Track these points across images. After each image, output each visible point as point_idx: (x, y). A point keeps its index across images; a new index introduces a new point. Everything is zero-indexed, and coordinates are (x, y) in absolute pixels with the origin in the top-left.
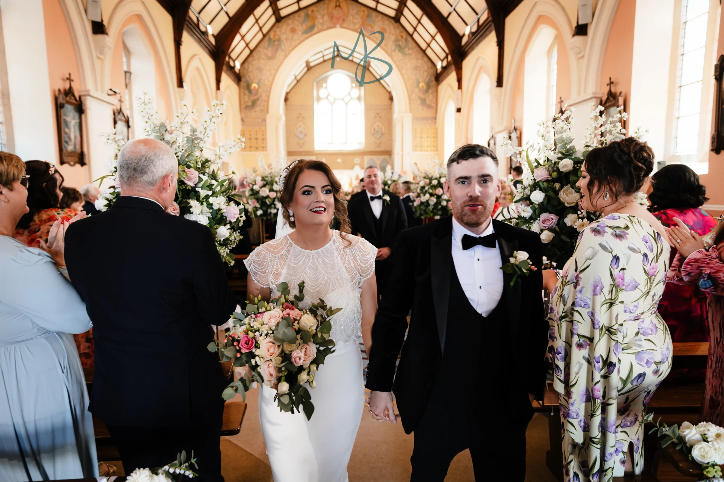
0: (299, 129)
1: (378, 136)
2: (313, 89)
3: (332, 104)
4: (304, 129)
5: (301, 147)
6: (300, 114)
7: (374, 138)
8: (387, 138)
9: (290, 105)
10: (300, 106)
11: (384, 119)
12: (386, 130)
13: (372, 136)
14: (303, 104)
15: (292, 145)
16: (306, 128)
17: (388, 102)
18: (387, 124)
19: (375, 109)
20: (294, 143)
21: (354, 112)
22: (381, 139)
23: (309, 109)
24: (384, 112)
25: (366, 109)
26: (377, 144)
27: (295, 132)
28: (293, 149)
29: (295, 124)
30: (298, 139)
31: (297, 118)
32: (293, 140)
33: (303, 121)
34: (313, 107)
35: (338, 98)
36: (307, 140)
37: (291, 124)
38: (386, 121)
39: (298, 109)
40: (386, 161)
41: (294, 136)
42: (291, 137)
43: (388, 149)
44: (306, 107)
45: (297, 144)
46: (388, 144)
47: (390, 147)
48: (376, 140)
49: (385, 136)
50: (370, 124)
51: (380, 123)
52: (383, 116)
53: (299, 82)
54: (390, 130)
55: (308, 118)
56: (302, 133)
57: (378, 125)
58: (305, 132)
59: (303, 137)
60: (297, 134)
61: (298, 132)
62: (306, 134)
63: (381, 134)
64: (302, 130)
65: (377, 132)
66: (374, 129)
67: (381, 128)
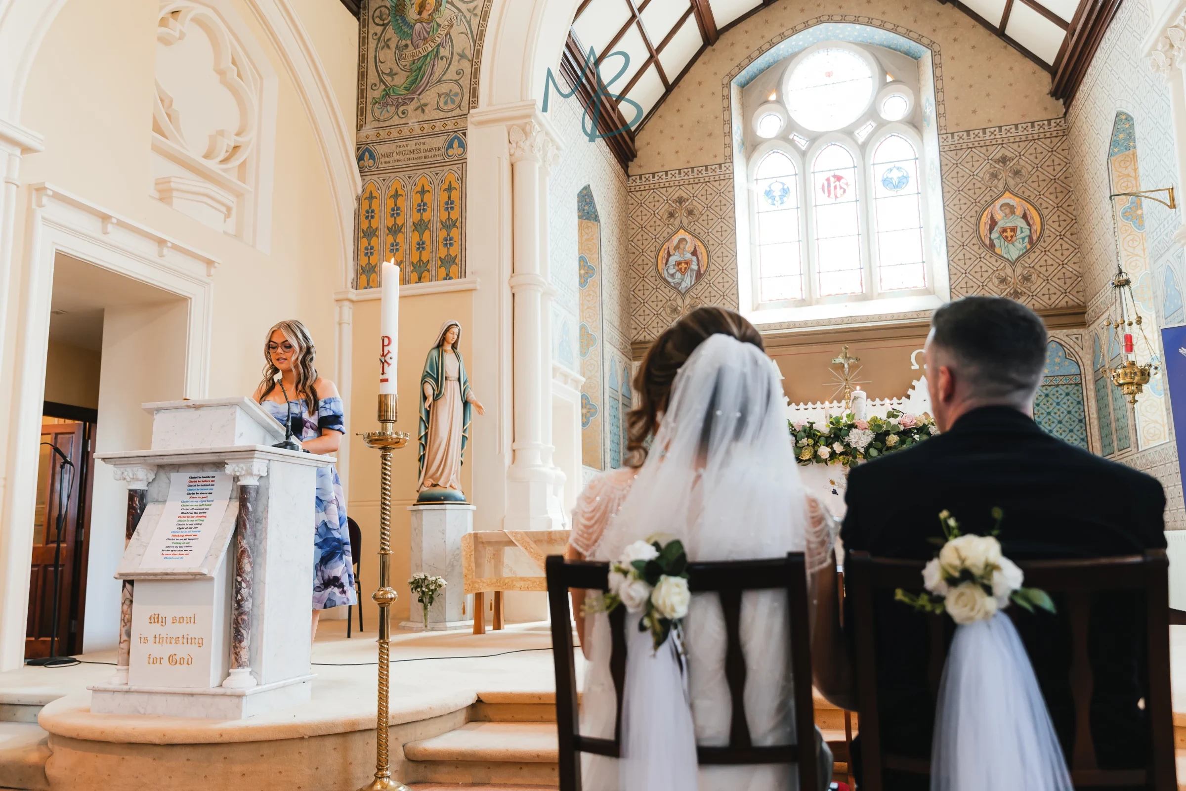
0: (673, 260)
1: (1014, 251)
2: (729, 108)
3: (803, 154)
4: (694, 251)
6: (680, 200)
7: (993, 260)
8: (1058, 254)
9: (640, 176)
10: (680, 173)
11: (1034, 178)
12: (1050, 222)
13: (984, 252)
14: (688, 162)
15: (647, 318)
16: (701, 250)
17: (1046, 109)
18: (1052, 197)
19: (988, 143)
20: (657, 309)
21: (895, 175)
22: (1027, 260)
23: (712, 178)
24: (1032, 150)
25: (947, 148)
26: (1013, 281)
27: (661, 266)
28: (655, 331)
29: (661, 238)
30: (673, 294)
31: (666, 215)
32: (654, 298)
33: (692, 223)
34: (728, 172)
35: (827, 132)
36: (707, 294)
37: (646, 243)
38: (1043, 184)
39: (672, 184)
40: (1060, 354)
41: (656, 283)
42: (647, 286)
43: (1066, 299)
44: (704, 172)
45: (668, 310)
46: (1068, 274)
47: (1076, 289)
48: (1003, 265)
49: (1045, 245)
50: (969, 203)
51: (1016, 195)
52: (1030, 169)
53: (676, 90)
54: (1069, 220)
55: (708, 213)
56: (686, 268)
57: (1007, 204)
58: (698, 265)
59: (693, 283)
60: (668, 273)
61: (672, 267)
62: (702, 272)
63: (1027, 240)
64: (688, 256)
65: (1005, 234)
66: (993, 223)
67: (1025, 217)
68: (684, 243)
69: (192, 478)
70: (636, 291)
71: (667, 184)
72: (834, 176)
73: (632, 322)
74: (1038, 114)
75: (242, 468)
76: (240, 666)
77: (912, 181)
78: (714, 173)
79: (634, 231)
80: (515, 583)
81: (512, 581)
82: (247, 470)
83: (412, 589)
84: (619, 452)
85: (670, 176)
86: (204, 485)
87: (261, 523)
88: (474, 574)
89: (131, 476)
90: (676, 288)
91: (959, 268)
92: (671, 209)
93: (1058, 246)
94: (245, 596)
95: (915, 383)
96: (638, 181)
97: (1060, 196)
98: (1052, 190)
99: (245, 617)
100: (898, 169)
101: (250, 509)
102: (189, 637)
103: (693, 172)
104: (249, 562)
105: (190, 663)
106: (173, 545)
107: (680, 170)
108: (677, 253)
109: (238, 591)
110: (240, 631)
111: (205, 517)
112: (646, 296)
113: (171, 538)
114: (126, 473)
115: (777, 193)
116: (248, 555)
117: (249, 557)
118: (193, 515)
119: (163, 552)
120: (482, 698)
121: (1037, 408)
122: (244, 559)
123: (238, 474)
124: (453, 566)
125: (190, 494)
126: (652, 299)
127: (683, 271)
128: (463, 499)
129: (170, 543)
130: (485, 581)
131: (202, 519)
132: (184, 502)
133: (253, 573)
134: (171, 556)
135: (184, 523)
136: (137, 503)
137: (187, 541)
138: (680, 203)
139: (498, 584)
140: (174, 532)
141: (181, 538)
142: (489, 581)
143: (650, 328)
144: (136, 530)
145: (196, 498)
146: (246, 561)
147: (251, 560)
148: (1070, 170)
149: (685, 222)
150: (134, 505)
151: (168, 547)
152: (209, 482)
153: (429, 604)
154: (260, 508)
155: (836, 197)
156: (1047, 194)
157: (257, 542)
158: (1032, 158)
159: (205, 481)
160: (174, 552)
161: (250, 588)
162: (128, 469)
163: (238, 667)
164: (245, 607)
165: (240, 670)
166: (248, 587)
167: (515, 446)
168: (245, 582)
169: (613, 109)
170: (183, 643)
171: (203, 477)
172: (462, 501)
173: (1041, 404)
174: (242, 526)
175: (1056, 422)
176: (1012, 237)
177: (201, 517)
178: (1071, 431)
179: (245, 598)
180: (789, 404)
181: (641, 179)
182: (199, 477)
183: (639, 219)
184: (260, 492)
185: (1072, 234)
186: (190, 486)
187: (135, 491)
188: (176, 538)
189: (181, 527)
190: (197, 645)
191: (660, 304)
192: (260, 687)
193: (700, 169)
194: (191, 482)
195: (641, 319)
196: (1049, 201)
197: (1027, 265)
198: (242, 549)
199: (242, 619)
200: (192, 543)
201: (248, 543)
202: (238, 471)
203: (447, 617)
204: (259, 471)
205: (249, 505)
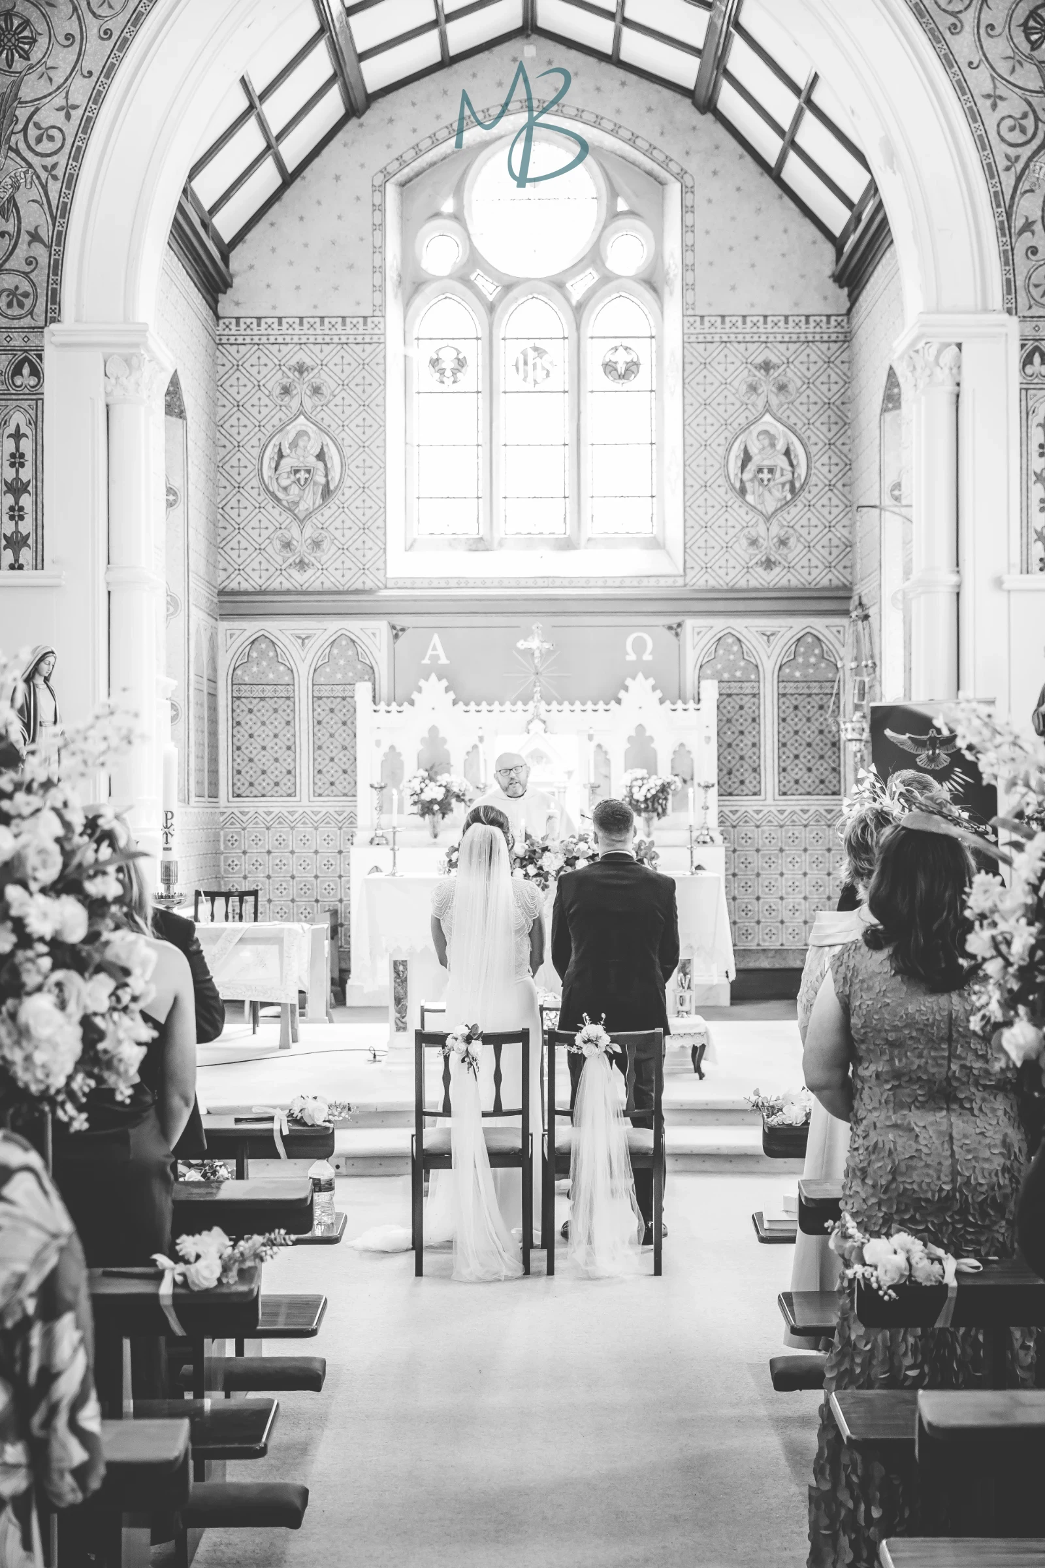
1: (770, 502)
2: (380, 227)
3: (491, 308)
4: (321, 456)
5: (302, 565)
6: (301, 369)
7: (742, 511)
8: (825, 511)
9: (238, 319)
10: (301, 324)
11: (803, 399)
12: (818, 465)
13: (732, 498)
14: (315, 307)
15: (244, 554)
16: (332, 452)
17: (825, 298)
18: (824, 429)
19: (748, 338)
20: (260, 540)
21: (621, 359)
22: (785, 515)
23: (351, 339)
24: (803, 358)
25: (693, 338)
26: (765, 544)
27: (267, 472)
28: (255, 575)
29: (269, 427)
30: (286, 518)
31: (278, 390)
32: (255, 523)
33: (319, 408)
34: (376, 331)
35: (528, 280)
36: (338, 523)
37: (244, 431)
38: (814, 409)
39: (288, 339)
40: (817, 651)
41: (260, 499)
42: (244, 503)
43: (830, 576)
44: (339, 326)
45: (277, 545)
46: (835, 542)
47: (843, 563)
48: (754, 520)
49: (810, 497)
50: (717, 425)
51: (779, 420)
52: (799, 383)
53: (298, 182)
54: (842, 465)
55: (343, 394)
56: (306, 479)
57: (766, 432)
58: (326, 476)
59: (317, 505)
60: (279, 484)
61: (285, 475)
62: (332, 487)
63: (787, 487)
64: (312, 461)
65: (761, 476)
66: (747, 458)
67: (787, 453)
68: (306, 438)
70: (227, 509)
71: (280, 340)
72: (536, 349)
73: (219, 558)
74: (815, 305)
77: (644, 369)
78: (354, 331)
79: (225, 410)
84: (204, 770)
85: (285, 326)
90: (290, 509)
91: (697, 518)
92: (285, 381)
93: (825, 501)
95: (629, 682)
96: (233, 326)
97: (835, 428)
98: (824, 419)
100: (626, 349)
103: (322, 323)
107: (301, 318)
108: (293, 455)
112: (242, 518)
115: (448, 364)
121: (783, 724)
126: (252, 524)
127: (302, 482)
138: (301, 373)
143: (248, 570)
148: (849, 393)
149: (308, 404)
155: (535, 382)
156: (818, 424)
158: (803, 368)
169: (205, 225)
173: (788, 720)
175: (804, 744)
176: (769, 480)
178: (822, 757)
180: (455, 703)
181: (238, 324)
183: (233, 391)
185: (844, 485)
191: (265, 534)
193: (333, 321)
195: (234, 554)
196: (819, 434)
197: (785, 523)
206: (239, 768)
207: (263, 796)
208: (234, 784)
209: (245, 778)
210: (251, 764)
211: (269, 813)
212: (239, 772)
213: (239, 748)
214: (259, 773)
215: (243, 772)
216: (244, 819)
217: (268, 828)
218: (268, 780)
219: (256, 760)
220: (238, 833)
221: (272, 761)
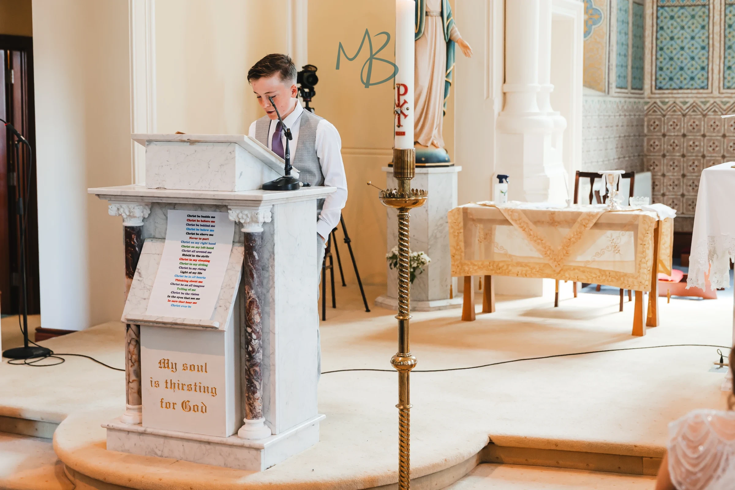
69: (190, 216)
75: (247, 215)
76: (255, 417)
80: (510, 268)
81: (508, 265)
82: (252, 217)
83: (391, 265)
84: (627, 67)
86: (204, 226)
87: (267, 271)
88: (463, 254)
89: (128, 214)
94: (256, 347)
99: (257, 369)
101: (257, 257)
102: (202, 386)
104: (259, 314)
105: (204, 411)
106: (179, 291)
109: (248, 342)
110: (253, 383)
111: (209, 261)
113: (175, 282)
114: (122, 210)
116: (256, 305)
117: (258, 307)
118: (195, 258)
119: (169, 298)
120: (494, 441)
122: (253, 309)
123: (242, 221)
124: (436, 238)
125: (189, 234)
128: (447, 159)
129: (175, 288)
130: (476, 263)
131: (206, 263)
132: (184, 242)
133: (262, 323)
134: (178, 304)
135: (186, 266)
136: (135, 241)
137: (193, 288)
139: (491, 267)
140: (178, 276)
141: (186, 283)
142: (480, 263)
144: (137, 270)
145: (196, 239)
146: (255, 311)
147: (260, 310)
150: (133, 243)
151: (174, 293)
152: (209, 223)
153: (410, 283)
154: (266, 255)
157: (265, 291)
159: (204, 221)
160: (180, 299)
161: (260, 340)
162: (124, 206)
163: (253, 418)
164: (257, 359)
165: (254, 421)
166: (258, 338)
167: (507, 88)
168: (255, 334)
170: (196, 390)
171: (202, 217)
172: (445, 161)
174: (249, 275)
177: (204, 261)
179: (256, 350)
182: (198, 216)
184: (264, 238)
186: (189, 225)
187: (132, 228)
188: (180, 283)
189: (184, 270)
190: (210, 394)
192: (275, 439)
194: (190, 220)
198: (250, 300)
199: (255, 371)
200: (198, 290)
201: (256, 293)
202: (243, 218)
203: (431, 295)
204: (264, 218)
205: (255, 253)
206: (662, 65)
207: (681, 88)
208: (656, 79)
209: (666, 74)
210: (671, 62)
211: (685, 103)
212: (661, 69)
213: (661, 49)
214: (678, 69)
215: (665, 69)
216: (665, 107)
217: (684, 115)
218: (685, 76)
219: (675, 59)
220: (660, 120)
221: (689, 59)
